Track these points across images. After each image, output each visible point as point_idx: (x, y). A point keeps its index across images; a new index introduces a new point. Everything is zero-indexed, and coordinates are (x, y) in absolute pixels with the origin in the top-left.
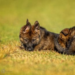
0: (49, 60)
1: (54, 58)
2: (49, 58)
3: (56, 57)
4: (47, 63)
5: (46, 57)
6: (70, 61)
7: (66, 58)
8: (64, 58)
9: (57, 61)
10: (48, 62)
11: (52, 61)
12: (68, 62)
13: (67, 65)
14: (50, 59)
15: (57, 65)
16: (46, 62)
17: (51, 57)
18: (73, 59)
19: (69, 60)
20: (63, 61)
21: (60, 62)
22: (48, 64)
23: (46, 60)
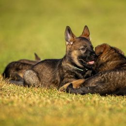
0: (49, 101)
1: (55, 99)
2: (49, 98)
3: (59, 97)
4: (46, 105)
5: (44, 96)
6: (79, 101)
7: (73, 98)
8: (70, 97)
9: (60, 102)
10: (47, 103)
11: (53, 102)
12: (76, 103)
13: (74, 107)
14: (51, 99)
15: (60, 108)
16: (44, 103)
17: (52, 97)
18: (82, 99)
19: (77, 100)
20: (68, 102)
21: (65, 103)
22: (48, 106)
23: (45, 101)
